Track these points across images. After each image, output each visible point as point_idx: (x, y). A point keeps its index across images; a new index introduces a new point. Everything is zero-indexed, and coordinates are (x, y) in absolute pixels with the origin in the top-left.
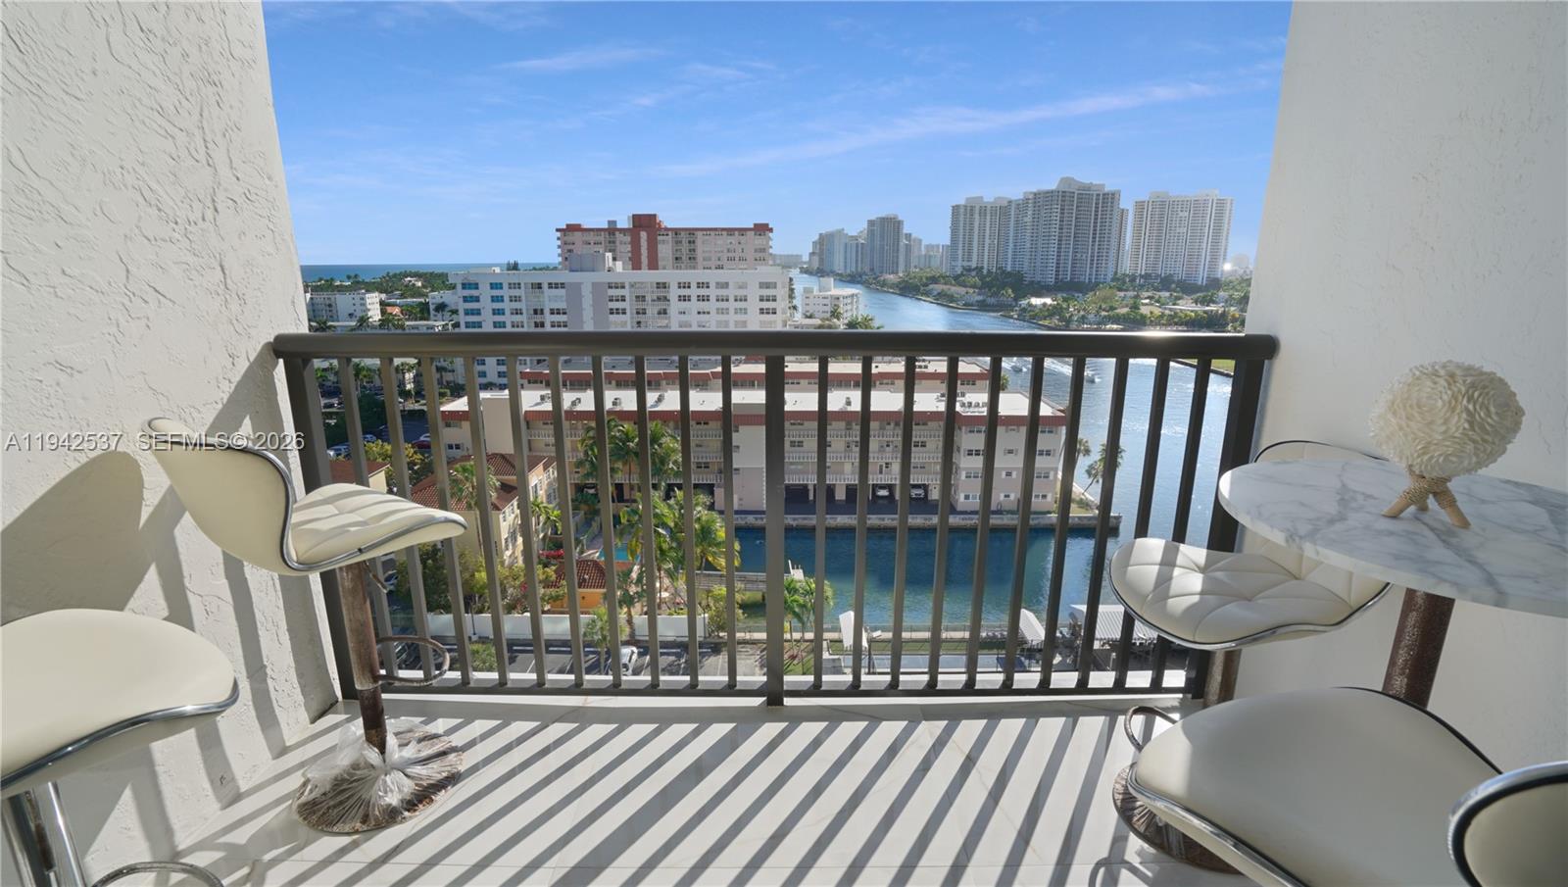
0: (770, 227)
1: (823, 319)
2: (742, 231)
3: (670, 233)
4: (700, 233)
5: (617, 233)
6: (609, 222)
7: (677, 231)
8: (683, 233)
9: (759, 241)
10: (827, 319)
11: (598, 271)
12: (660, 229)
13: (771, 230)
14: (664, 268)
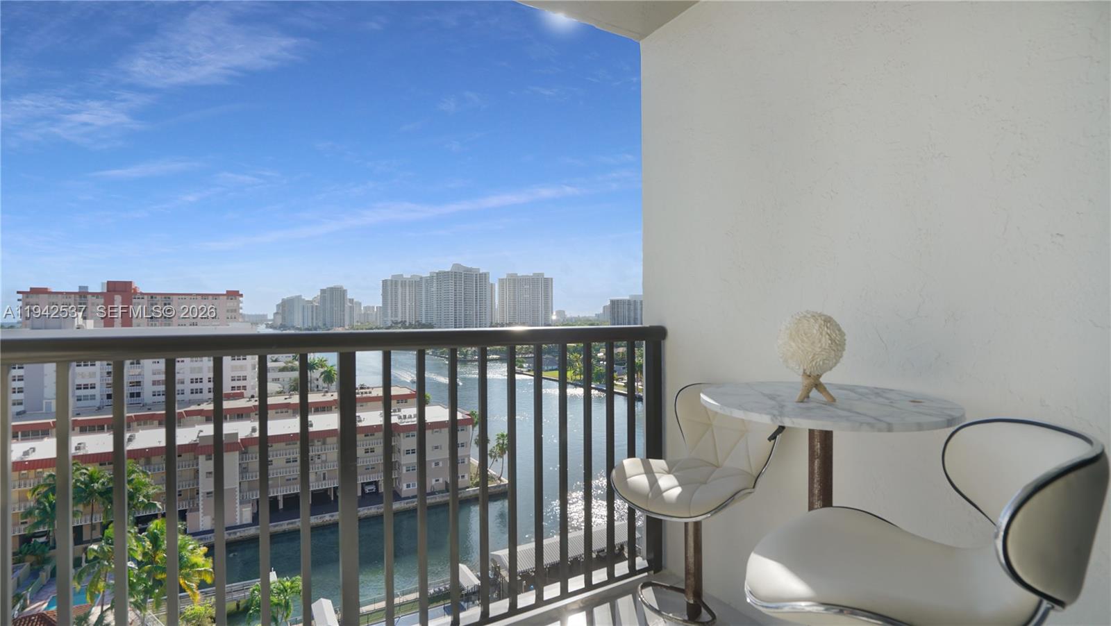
0: (240, 293)
1: (286, 363)
2: (216, 296)
3: (146, 297)
4: (174, 297)
5: (89, 296)
6: (80, 287)
7: (152, 296)
8: (158, 297)
9: (231, 304)
10: (290, 362)
11: (65, 328)
12: (135, 292)
13: (241, 295)
14: (139, 326)
